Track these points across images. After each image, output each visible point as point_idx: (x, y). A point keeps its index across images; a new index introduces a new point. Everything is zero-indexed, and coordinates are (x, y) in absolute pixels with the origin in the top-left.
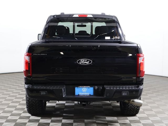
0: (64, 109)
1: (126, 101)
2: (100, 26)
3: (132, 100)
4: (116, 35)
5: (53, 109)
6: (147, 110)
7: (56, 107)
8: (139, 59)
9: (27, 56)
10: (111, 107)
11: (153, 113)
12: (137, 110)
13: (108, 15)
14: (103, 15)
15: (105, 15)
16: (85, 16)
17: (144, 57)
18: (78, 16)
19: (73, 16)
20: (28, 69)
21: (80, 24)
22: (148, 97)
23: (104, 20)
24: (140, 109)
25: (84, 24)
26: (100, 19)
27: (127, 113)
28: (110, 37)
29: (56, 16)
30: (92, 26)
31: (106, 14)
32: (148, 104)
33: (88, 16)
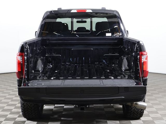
0: (62, 112)
1: (129, 104)
2: (101, 21)
3: (135, 103)
4: (118, 32)
5: (51, 112)
6: (152, 112)
7: (55, 110)
8: (142, 57)
9: (19, 56)
10: (113, 110)
11: (158, 115)
12: (141, 113)
13: (109, 9)
14: (104, 9)
15: (105, 10)
16: (84, 11)
17: (147, 55)
18: (76, 12)
19: (71, 12)
20: (20, 70)
21: (80, 20)
22: (153, 97)
23: (105, 15)
24: (144, 111)
25: (84, 20)
26: (102, 14)
27: (131, 116)
28: (111, 33)
29: (54, 11)
30: (91, 22)
31: (107, 9)
32: (153, 106)
33: (87, 11)
